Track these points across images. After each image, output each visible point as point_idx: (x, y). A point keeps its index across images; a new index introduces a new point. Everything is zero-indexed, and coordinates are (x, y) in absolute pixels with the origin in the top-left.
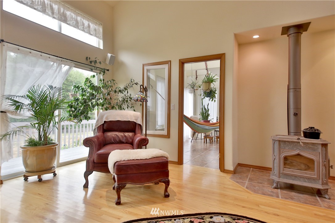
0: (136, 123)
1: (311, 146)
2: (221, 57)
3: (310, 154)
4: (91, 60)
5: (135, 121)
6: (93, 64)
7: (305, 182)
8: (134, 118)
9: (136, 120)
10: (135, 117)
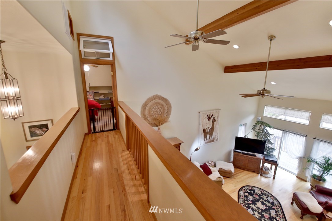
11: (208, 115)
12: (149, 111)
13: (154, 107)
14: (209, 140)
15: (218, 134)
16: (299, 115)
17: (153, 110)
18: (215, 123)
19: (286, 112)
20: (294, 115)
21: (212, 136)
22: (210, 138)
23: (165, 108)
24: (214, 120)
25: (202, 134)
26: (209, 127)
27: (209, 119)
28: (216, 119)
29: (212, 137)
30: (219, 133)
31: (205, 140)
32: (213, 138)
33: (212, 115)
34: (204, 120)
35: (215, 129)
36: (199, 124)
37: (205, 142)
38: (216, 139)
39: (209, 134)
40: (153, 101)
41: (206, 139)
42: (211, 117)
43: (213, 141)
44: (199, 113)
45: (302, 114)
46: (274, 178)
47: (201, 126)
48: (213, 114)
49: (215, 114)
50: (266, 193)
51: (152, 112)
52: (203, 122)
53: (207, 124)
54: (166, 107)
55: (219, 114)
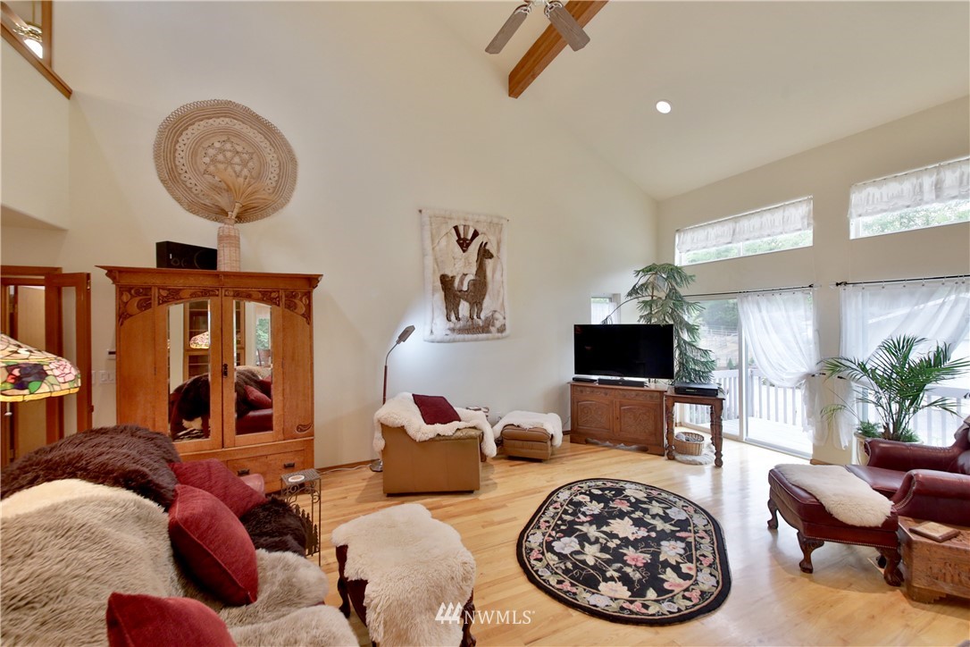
11: (456, 228)
12: (194, 154)
13: (217, 145)
14: (470, 323)
15: (503, 304)
16: (777, 223)
17: (211, 152)
18: (489, 263)
19: (737, 230)
20: (761, 228)
21: (480, 310)
22: (471, 318)
23: (269, 158)
24: (484, 254)
25: (434, 290)
26: (465, 275)
27: (464, 244)
28: (493, 251)
29: (483, 316)
30: (506, 304)
31: (453, 318)
32: (487, 318)
33: (476, 234)
34: (443, 242)
35: (490, 287)
36: (424, 255)
37: (451, 325)
38: (498, 324)
39: (466, 300)
40: (211, 121)
41: (458, 318)
42: (469, 237)
43: (485, 329)
44: (420, 211)
45: (787, 213)
46: (719, 463)
47: (429, 261)
48: (480, 230)
49: (485, 230)
50: (666, 496)
51: (207, 160)
52: (437, 248)
53: (454, 258)
54: (271, 156)
55: (500, 232)
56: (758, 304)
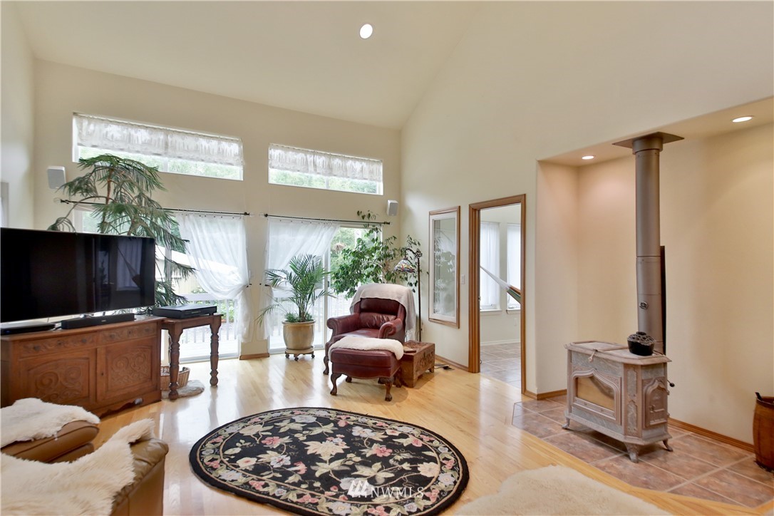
0: (399, 303)
1: (610, 365)
2: (521, 199)
3: (608, 377)
4: (362, 214)
5: (397, 300)
6: (366, 219)
7: (604, 426)
8: (396, 296)
9: (400, 298)
10: (398, 293)
16: (212, 152)
19: (170, 144)
45: (222, 146)
46: (215, 381)
56: (200, 226)
